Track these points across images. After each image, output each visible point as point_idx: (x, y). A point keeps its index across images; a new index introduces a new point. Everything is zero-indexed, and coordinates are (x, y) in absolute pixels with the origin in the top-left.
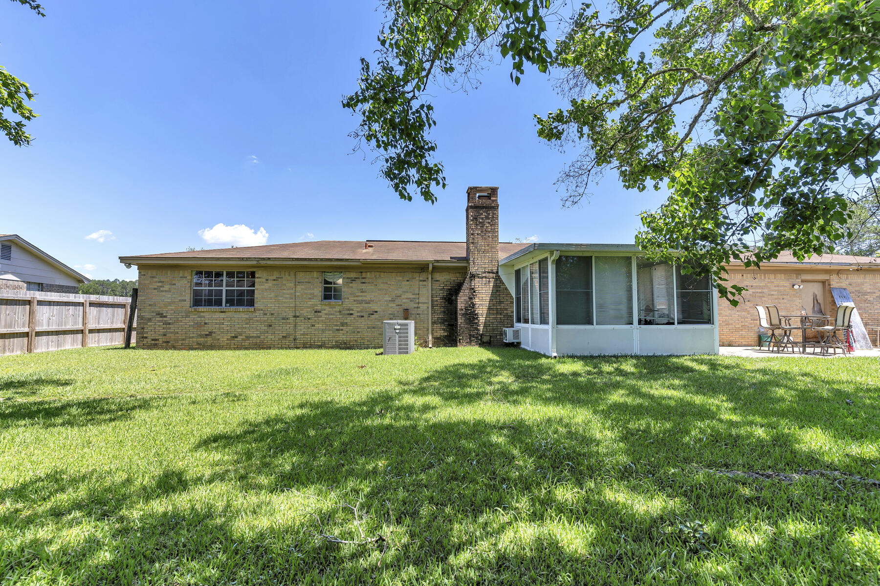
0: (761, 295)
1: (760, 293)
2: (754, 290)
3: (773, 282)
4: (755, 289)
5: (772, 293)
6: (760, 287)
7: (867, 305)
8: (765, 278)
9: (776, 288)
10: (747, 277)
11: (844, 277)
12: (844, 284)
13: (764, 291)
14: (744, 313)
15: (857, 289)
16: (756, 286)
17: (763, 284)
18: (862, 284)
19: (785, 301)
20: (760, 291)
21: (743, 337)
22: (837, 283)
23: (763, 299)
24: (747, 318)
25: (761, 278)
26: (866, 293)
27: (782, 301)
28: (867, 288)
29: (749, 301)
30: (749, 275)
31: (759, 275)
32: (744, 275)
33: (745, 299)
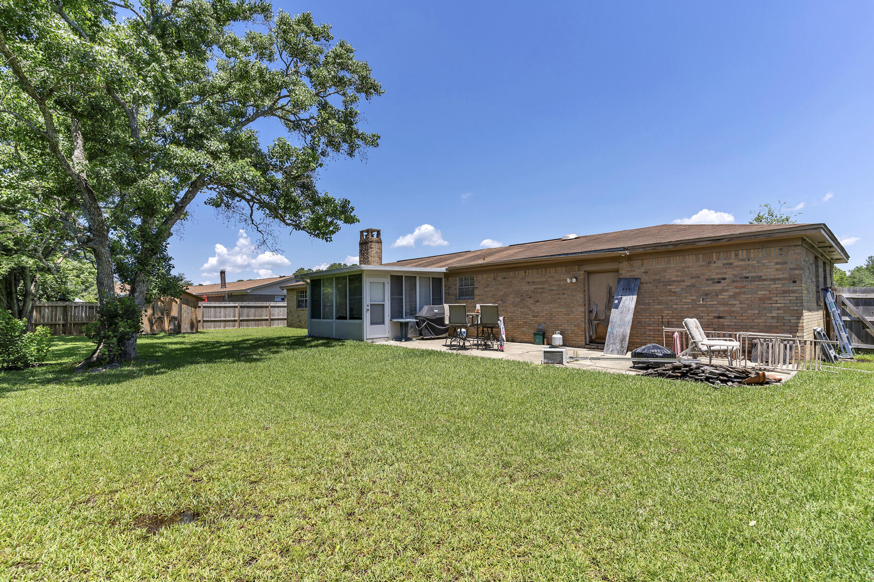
0: (541, 290)
1: (541, 288)
2: (535, 286)
3: (553, 277)
4: (536, 285)
5: (552, 288)
7: (669, 298)
8: (546, 272)
9: (558, 283)
10: (529, 273)
11: (637, 263)
12: (637, 273)
13: (545, 286)
14: (526, 310)
15: (657, 277)
16: (538, 282)
17: (543, 279)
18: (665, 270)
19: (565, 296)
20: (541, 286)
21: (524, 333)
22: (629, 271)
23: (544, 295)
24: (528, 315)
25: (542, 274)
26: (670, 282)
27: (562, 296)
28: (671, 275)
29: (530, 297)
30: (531, 271)
31: (540, 270)
32: (527, 271)
33: (527, 295)
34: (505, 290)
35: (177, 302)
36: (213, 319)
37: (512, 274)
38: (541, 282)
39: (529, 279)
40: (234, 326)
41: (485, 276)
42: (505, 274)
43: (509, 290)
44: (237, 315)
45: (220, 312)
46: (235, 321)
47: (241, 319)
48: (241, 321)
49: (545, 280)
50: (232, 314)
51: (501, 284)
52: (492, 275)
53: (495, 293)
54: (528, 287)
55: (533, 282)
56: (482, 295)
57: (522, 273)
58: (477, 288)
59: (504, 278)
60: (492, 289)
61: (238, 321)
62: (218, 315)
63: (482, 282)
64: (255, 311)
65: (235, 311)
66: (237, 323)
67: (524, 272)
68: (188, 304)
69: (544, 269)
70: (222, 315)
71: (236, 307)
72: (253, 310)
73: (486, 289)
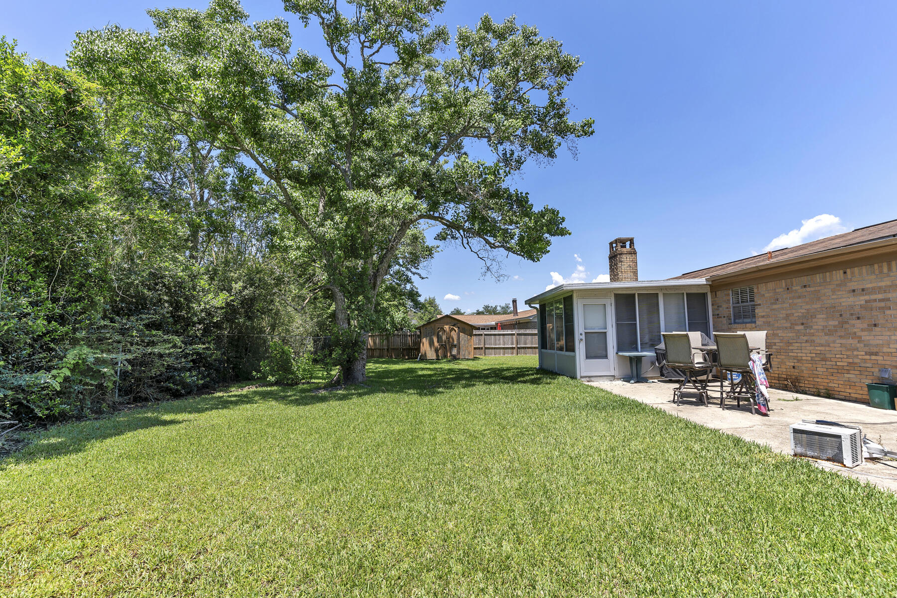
0: (882, 304)
1: (880, 300)
2: (867, 298)
4: (869, 294)
6: (880, 290)
8: (890, 269)
10: (852, 273)
13: (889, 295)
14: (851, 341)
16: (873, 288)
17: (886, 282)
20: (880, 296)
21: (851, 384)
23: (888, 312)
24: (857, 349)
25: (881, 272)
29: (858, 318)
30: (856, 270)
31: (876, 266)
32: (848, 271)
33: (852, 314)
34: (808, 307)
35: (455, 331)
36: (494, 346)
37: (818, 278)
38: (880, 288)
39: (853, 285)
40: (512, 353)
41: (771, 285)
42: (805, 280)
43: (816, 306)
44: (515, 342)
45: (499, 340)
46: (513, 348)
47: (518, 346)
48: (519, 348)
49: (889, 283)
50: (510, 341)
51: (799, 297)
52: (783, 283)
53: (789, 312)
54: (852, 299)
55: (863, 290)
56: (768, 316)
57: (838, 275)
58: (760, 305)
59: (805, 286)
60: (785, 305)
61: (516, 348)
62: (498, 342)
63: (767, 295)
64: (532, 339)
65: (512, 338)
66: (515, 351)
67: (842, 272)
68: (464, 333)
69: (885, 265)
70: (501, 342)
71: (514, 334)
72: (530, 337)
73: (775, 307)
